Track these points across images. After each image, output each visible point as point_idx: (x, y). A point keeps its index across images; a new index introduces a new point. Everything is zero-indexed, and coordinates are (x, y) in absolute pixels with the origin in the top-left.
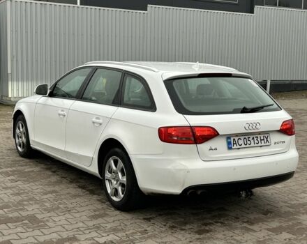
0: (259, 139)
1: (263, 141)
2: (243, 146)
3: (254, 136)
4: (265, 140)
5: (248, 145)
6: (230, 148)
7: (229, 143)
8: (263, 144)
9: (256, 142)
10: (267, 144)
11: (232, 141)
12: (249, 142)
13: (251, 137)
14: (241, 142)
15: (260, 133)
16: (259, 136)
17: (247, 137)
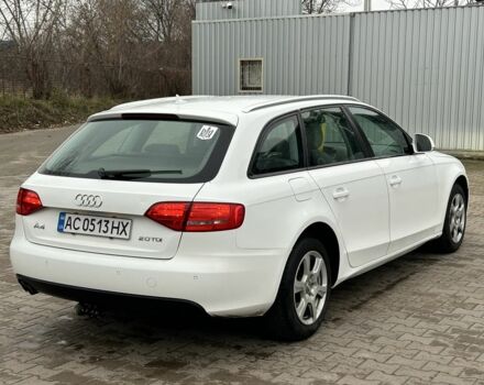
0: (110, 226)
1: (115, 231)
2: (81, 231)
3: (104, 219)
4: (121, 228)
5: (88, 232)
6: (60, 230)
7: (61, 222)
8: (114, 235)
9: (104, 228)
10: (123, 236)
11: (67, 219)
12: (91, 227)
13: (98, 219)
14: (78, 224)
15: (115, 216)
16: (111, 220)
17: (90, 218)
